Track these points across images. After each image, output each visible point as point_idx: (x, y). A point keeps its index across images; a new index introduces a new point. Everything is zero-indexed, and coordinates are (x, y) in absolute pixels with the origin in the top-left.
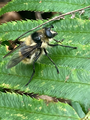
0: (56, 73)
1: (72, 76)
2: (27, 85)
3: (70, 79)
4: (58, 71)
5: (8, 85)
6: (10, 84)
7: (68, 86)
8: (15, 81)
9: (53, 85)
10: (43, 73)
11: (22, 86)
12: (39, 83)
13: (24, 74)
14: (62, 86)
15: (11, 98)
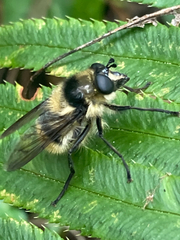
0: (125, 180)
1: (161, 192)
2: (56, 202)
3: (157, 200)
4: (129, 177)
5: (13, 195)
6: (17, 195)
7: (150, 221)
8: (28, 186)
9: (115, 212)
10: (93, 175)
11: (44, 206)
12: (84, 202)
13: (50, 171)
14: (135, 219)
15: (16, 233)
